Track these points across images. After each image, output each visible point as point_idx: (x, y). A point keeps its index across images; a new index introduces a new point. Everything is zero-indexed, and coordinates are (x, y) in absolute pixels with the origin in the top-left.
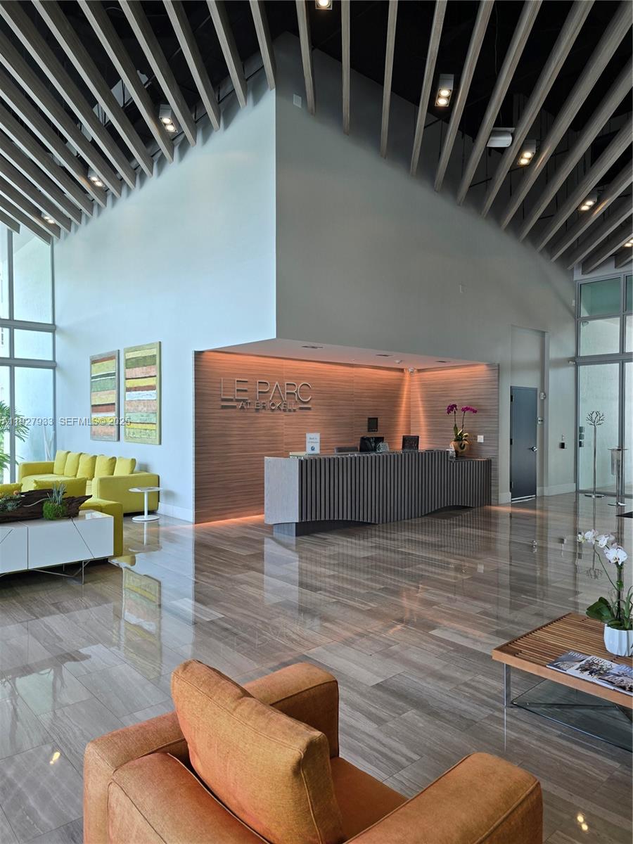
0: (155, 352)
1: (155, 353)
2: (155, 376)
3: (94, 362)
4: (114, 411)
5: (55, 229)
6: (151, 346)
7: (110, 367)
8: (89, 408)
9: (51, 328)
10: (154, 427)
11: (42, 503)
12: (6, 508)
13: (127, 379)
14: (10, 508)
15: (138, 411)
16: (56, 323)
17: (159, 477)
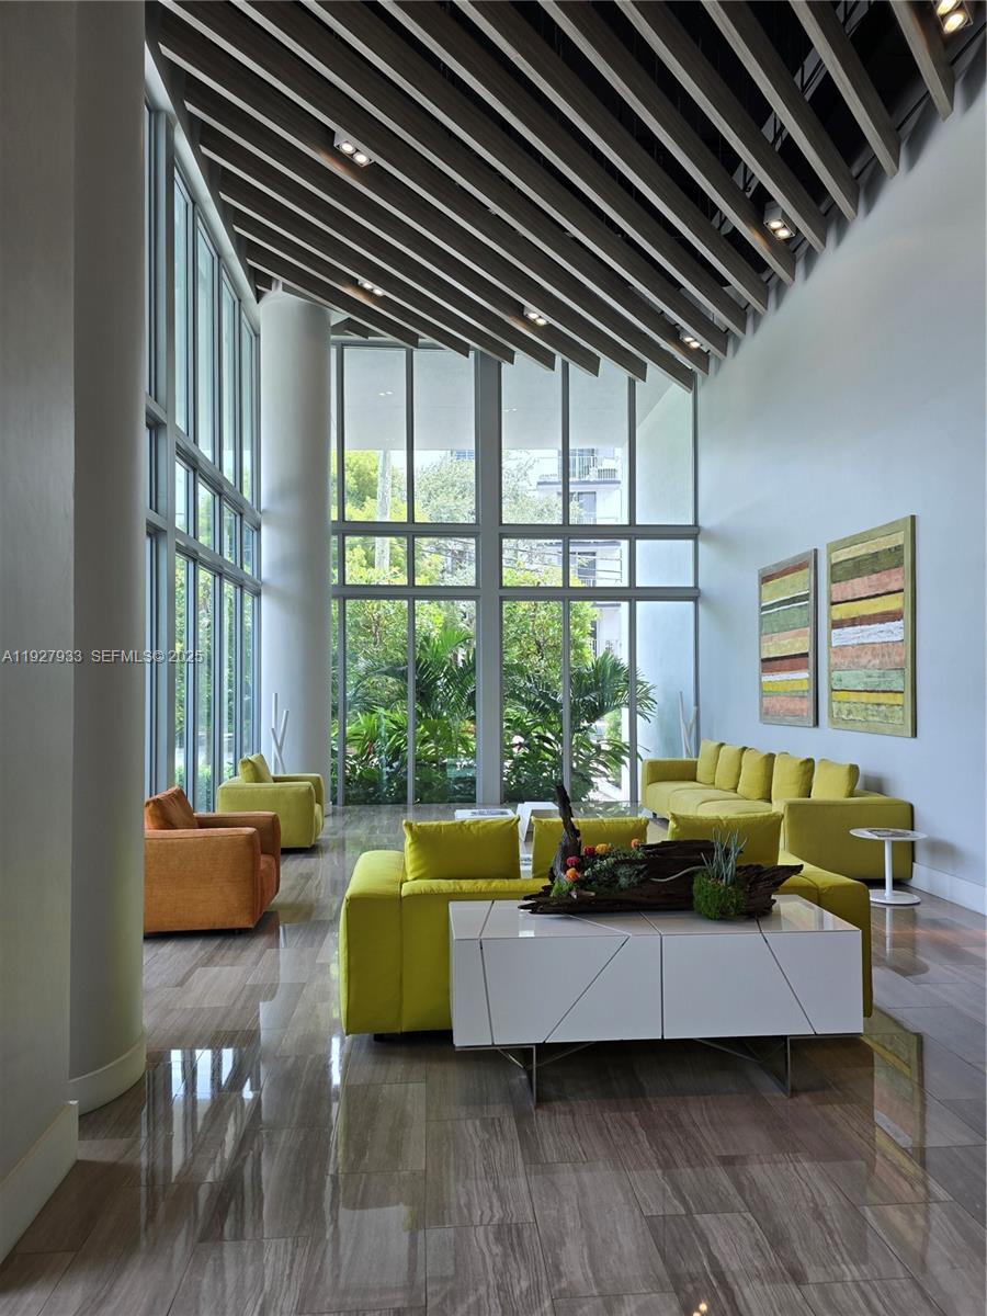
0: (900, 538)
1: (901, 543)
2: (901, 591)
3: (766, 579)
4: (807, 667)
5: (701, 357)
6: (890, 528)
7: (798, 584)
8: (757, 665)
9: (692, 533)
10: (899, 699)
11: (691, 875)
12: (615, 879)
13: (833, 604)
14: (623, 881)
15: (860, 667)
16: (700, 523)
17: (912, 807)
